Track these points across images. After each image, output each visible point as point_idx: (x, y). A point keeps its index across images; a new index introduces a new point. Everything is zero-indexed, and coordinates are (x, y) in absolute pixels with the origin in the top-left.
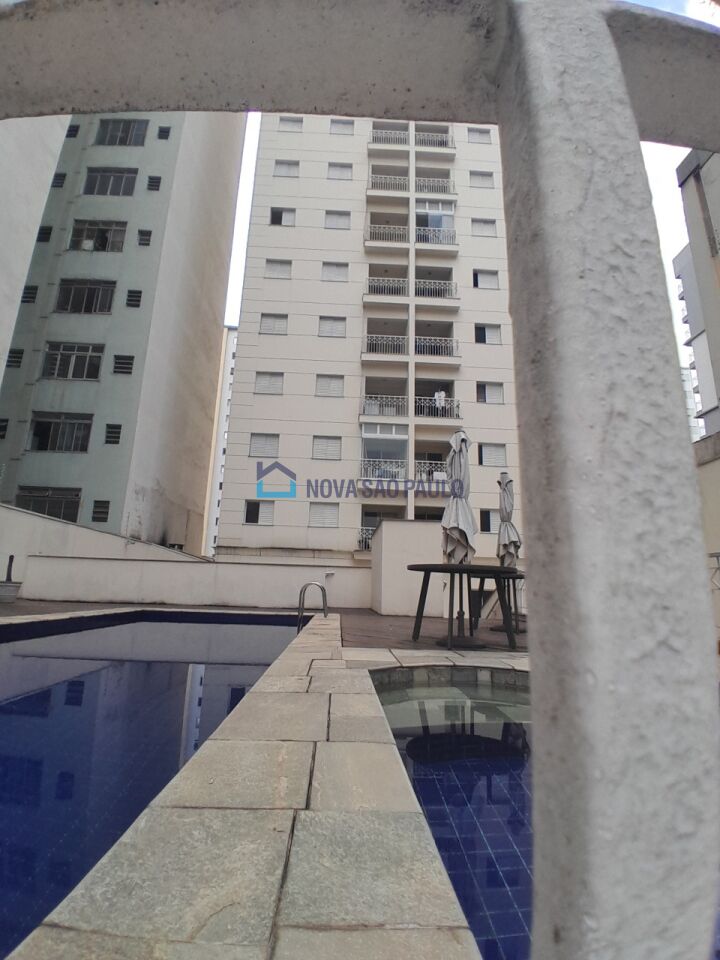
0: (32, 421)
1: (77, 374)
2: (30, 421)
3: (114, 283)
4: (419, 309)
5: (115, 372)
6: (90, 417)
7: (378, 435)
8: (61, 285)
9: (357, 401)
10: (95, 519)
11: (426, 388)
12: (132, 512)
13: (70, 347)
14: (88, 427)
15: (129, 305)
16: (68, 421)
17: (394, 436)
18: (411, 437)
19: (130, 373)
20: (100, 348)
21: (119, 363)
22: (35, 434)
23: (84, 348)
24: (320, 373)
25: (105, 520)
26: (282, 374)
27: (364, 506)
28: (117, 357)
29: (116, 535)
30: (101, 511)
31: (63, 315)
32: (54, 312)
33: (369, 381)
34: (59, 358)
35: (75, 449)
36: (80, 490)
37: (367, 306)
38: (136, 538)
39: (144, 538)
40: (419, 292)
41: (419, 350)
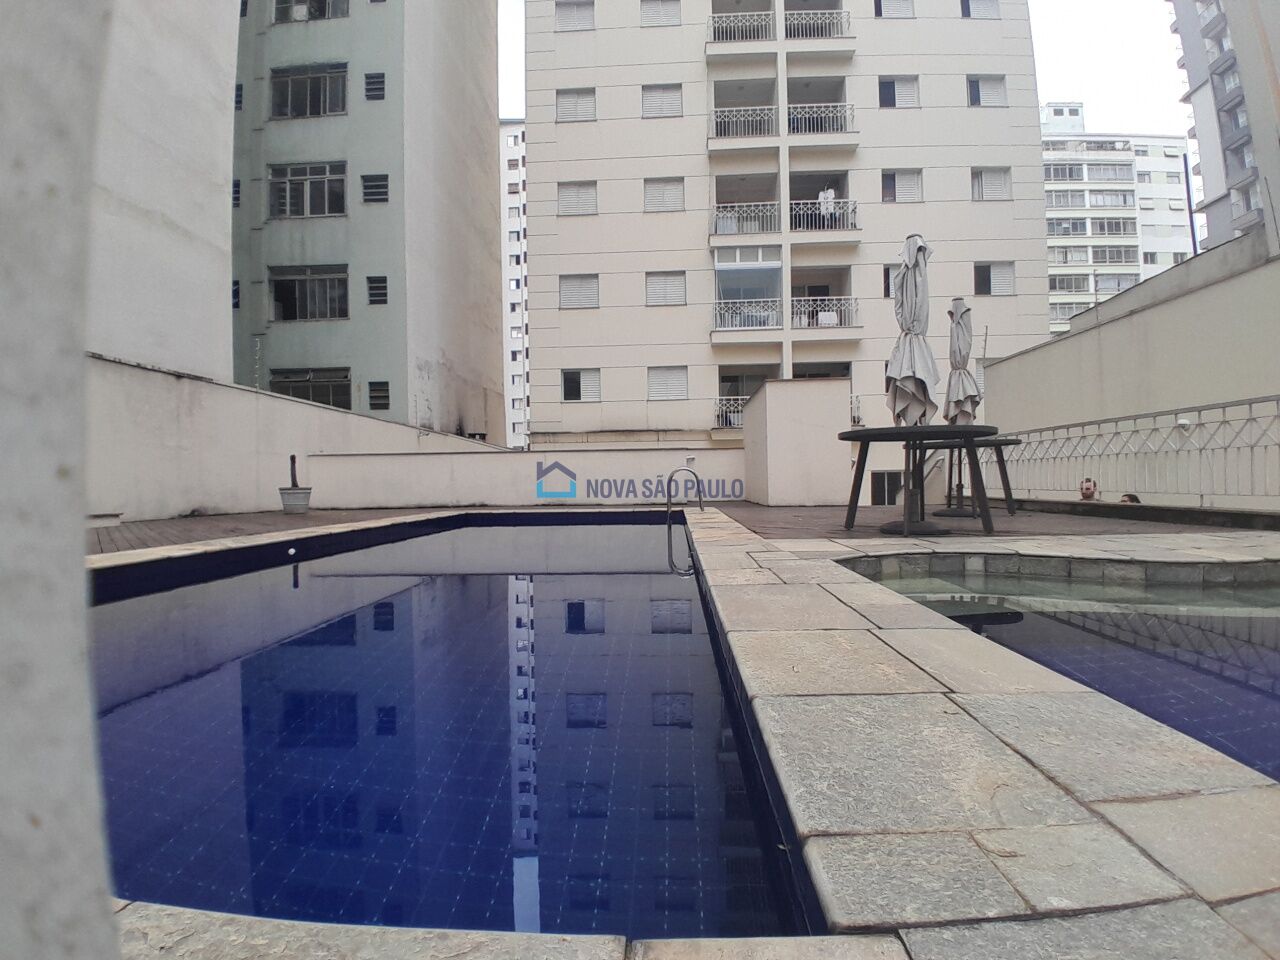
0: (270, 281)
1: (317, 209)
2: (266, 280)
3: (344, 66)
4: (793, 59)
5: (366, 201)
6: (343, 268)
7: (738, 264)
8: (272, 78)
9: (706, 214)
10: (374, 406)
11: (806, 186)
12: (418, 394)
13: (300, 170)
14: (344, 283)
15: (369, 97)
16: (317, 277)
17: (761, 263)
18: (786, 264)
19: (386, 200)
20: (339, 167)
21: (372, 187)
22: (277, 299)
23: (318, 169)
24: (649, 176)
25: (386, 406)
26: (593, 183)
27: (722, 368)
28: (365, 178)
29: (404, 425)
30: (380, 395)
31: (284, 123)
32: (270, 120)
33: (721, 182)
34: (288, 187)
35: (333, 315)
36: (347, 369)
37: (713, 63)
38: (428, 428)
39: (437, 427)
40: (792, 32)
41: (795, 126)
